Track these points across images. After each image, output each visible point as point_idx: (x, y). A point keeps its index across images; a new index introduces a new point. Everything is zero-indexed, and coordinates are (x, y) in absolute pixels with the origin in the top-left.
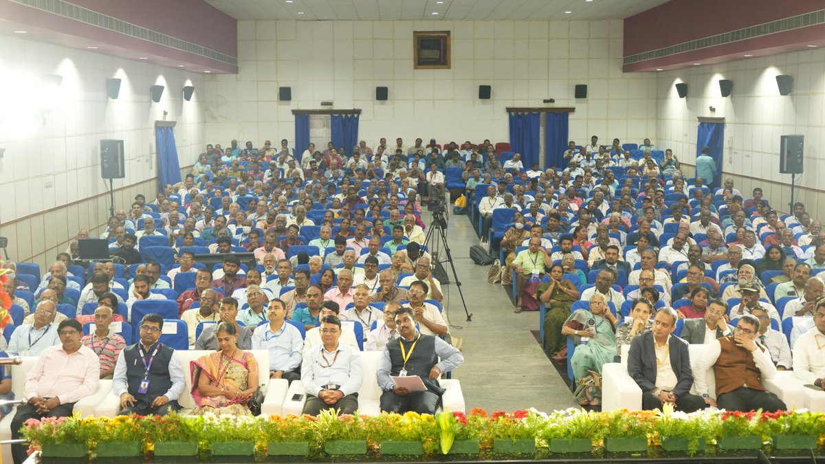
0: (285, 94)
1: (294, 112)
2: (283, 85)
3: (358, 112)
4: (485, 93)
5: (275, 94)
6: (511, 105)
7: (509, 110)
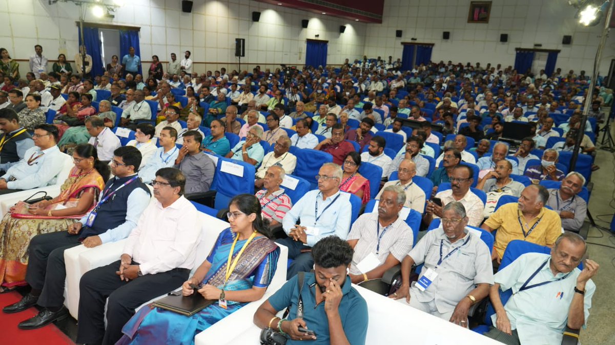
0: (399, 34)
1: (402, 43)
2: (398, 29)
3: (433, 45)
4: (504, 38)
5: (394, 34)
6: (518, 47)
7: (517, 49)
